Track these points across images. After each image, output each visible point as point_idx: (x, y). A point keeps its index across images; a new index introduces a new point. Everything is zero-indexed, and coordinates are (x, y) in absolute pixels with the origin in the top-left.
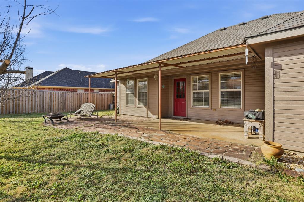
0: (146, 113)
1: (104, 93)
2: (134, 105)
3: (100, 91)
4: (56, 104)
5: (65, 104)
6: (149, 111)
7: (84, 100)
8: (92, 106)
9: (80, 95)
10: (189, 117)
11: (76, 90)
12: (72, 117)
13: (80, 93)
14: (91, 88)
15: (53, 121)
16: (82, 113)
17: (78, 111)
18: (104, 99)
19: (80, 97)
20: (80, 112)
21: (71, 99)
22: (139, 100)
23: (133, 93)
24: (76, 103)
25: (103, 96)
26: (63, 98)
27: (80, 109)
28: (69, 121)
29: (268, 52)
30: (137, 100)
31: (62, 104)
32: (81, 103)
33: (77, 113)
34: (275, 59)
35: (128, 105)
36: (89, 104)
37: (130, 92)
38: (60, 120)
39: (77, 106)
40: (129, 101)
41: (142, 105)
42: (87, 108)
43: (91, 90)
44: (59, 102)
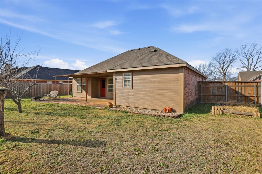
0: (86, 95)
1: (66, 83)
2: (81, 92)
3: (64, 82)
4: (33, 91)
5: (39, 91)
6: (87, 95)
7: (52, 89)
8: (57, 92)
9: (49, 85)
10: (107, 97)
11: (46, 82)
12: (46, 98)
13: (49, 84)
14: (56, 80)
15: (36, 100)
16: (51, 96)
17: (49, 95)
18: (66, 88)
19: (49, 86)
20: (50, 96)
21: (43, 88)
22: (83, 89)
23: (80, 85)
24: (47, 90)
25: (65, 86)
26: (38, 88)
27: (50, 94)
28: (44, 100)
29: (114, 74)
30: (82, 89)
31: (37, 91)
32: (50, 91)
33: (48, 96)
34: (116, 77)
35: (78, 92)
36: (55, 91)
37: (78, 85)
38: (39, 99)
39: (47, 92)
40: (78, 89)
41: (84, 92)
42: (54, 93)
43: (56, 81)
44: (35, 90)
